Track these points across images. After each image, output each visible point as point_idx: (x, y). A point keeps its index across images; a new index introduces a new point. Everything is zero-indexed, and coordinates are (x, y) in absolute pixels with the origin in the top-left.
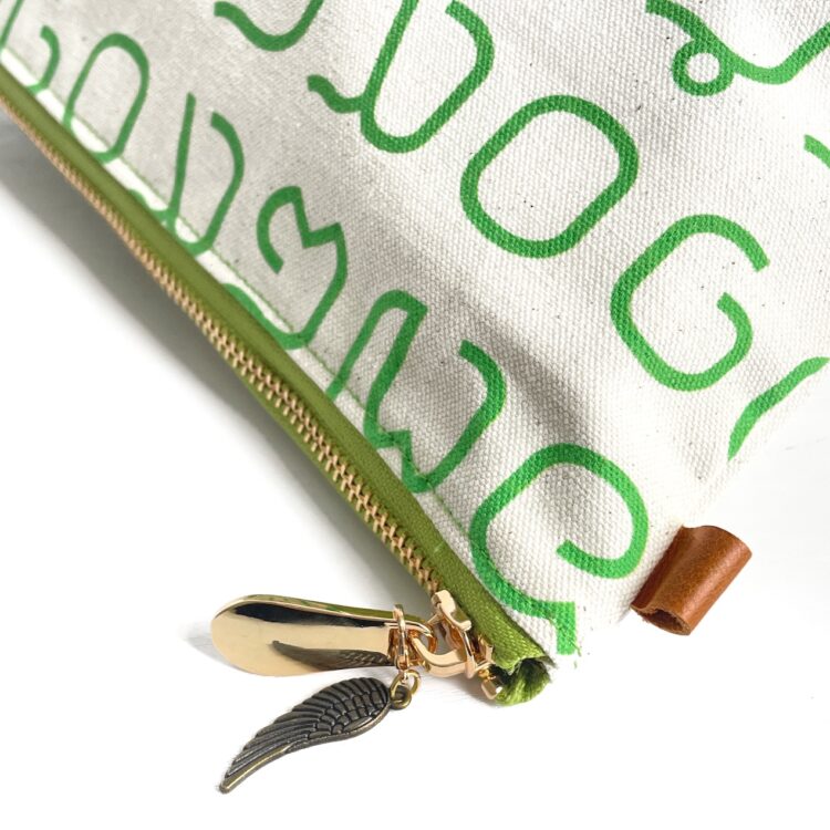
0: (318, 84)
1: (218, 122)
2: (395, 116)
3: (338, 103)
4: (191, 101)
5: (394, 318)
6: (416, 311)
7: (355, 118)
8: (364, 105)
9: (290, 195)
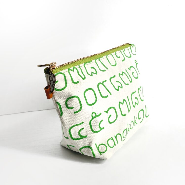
0: (106, 81)
1: (105, 70)
2: (101, 86)
3: (104, 82)
4: (108, 69)
5: (83, 77)
6: (84, 79)
7: (102, 83)
8: (103, 84)
9: (96, 73)
